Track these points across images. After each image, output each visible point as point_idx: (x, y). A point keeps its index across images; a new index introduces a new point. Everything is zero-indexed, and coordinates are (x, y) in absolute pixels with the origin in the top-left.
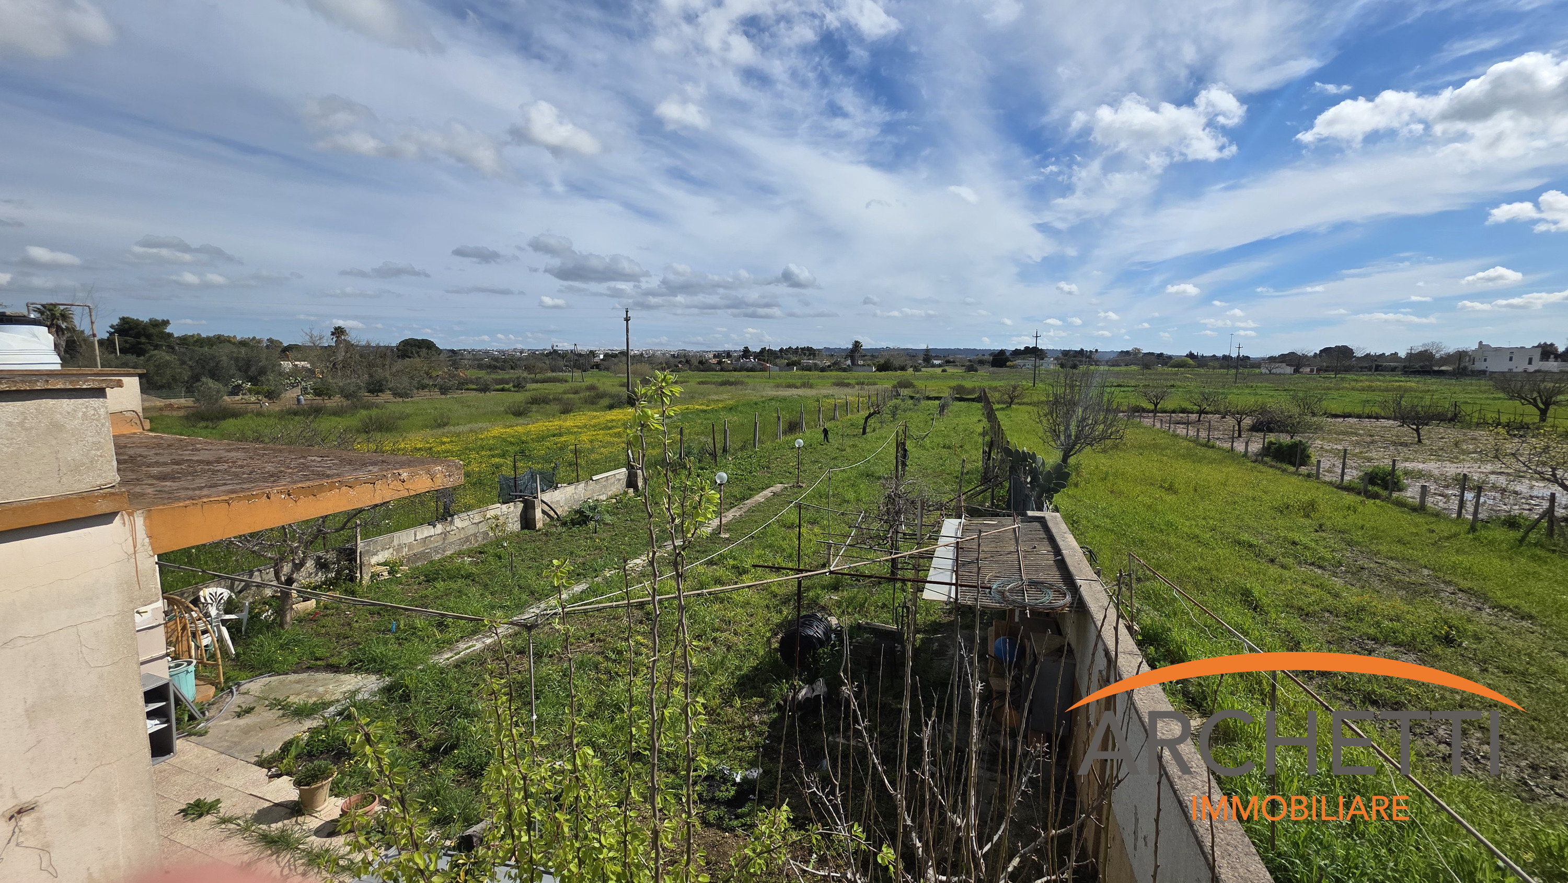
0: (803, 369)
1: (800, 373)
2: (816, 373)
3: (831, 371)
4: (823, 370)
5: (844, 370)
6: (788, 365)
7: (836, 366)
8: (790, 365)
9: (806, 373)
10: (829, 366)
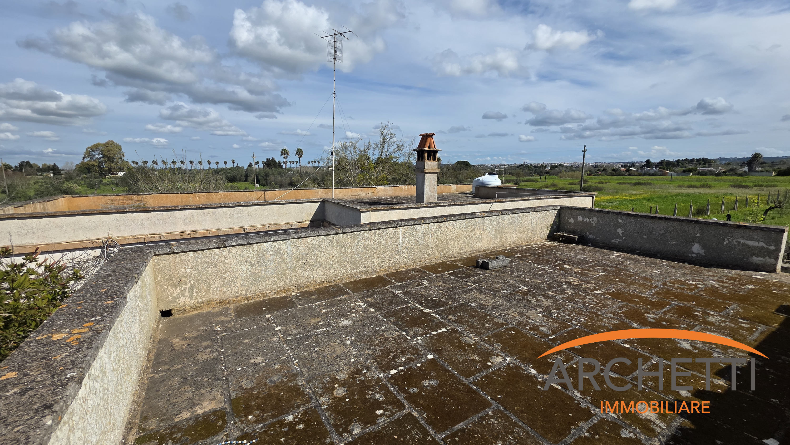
0: (698, 174)
1: (696, 177)
2: (711, 177)
3: (726, 175)
4: (718, 175)
5: (740, 175)
6: (685, 171)
7: (732, 172)
8: (687, 172)
9: (701, 177)
10: (724, 172)
